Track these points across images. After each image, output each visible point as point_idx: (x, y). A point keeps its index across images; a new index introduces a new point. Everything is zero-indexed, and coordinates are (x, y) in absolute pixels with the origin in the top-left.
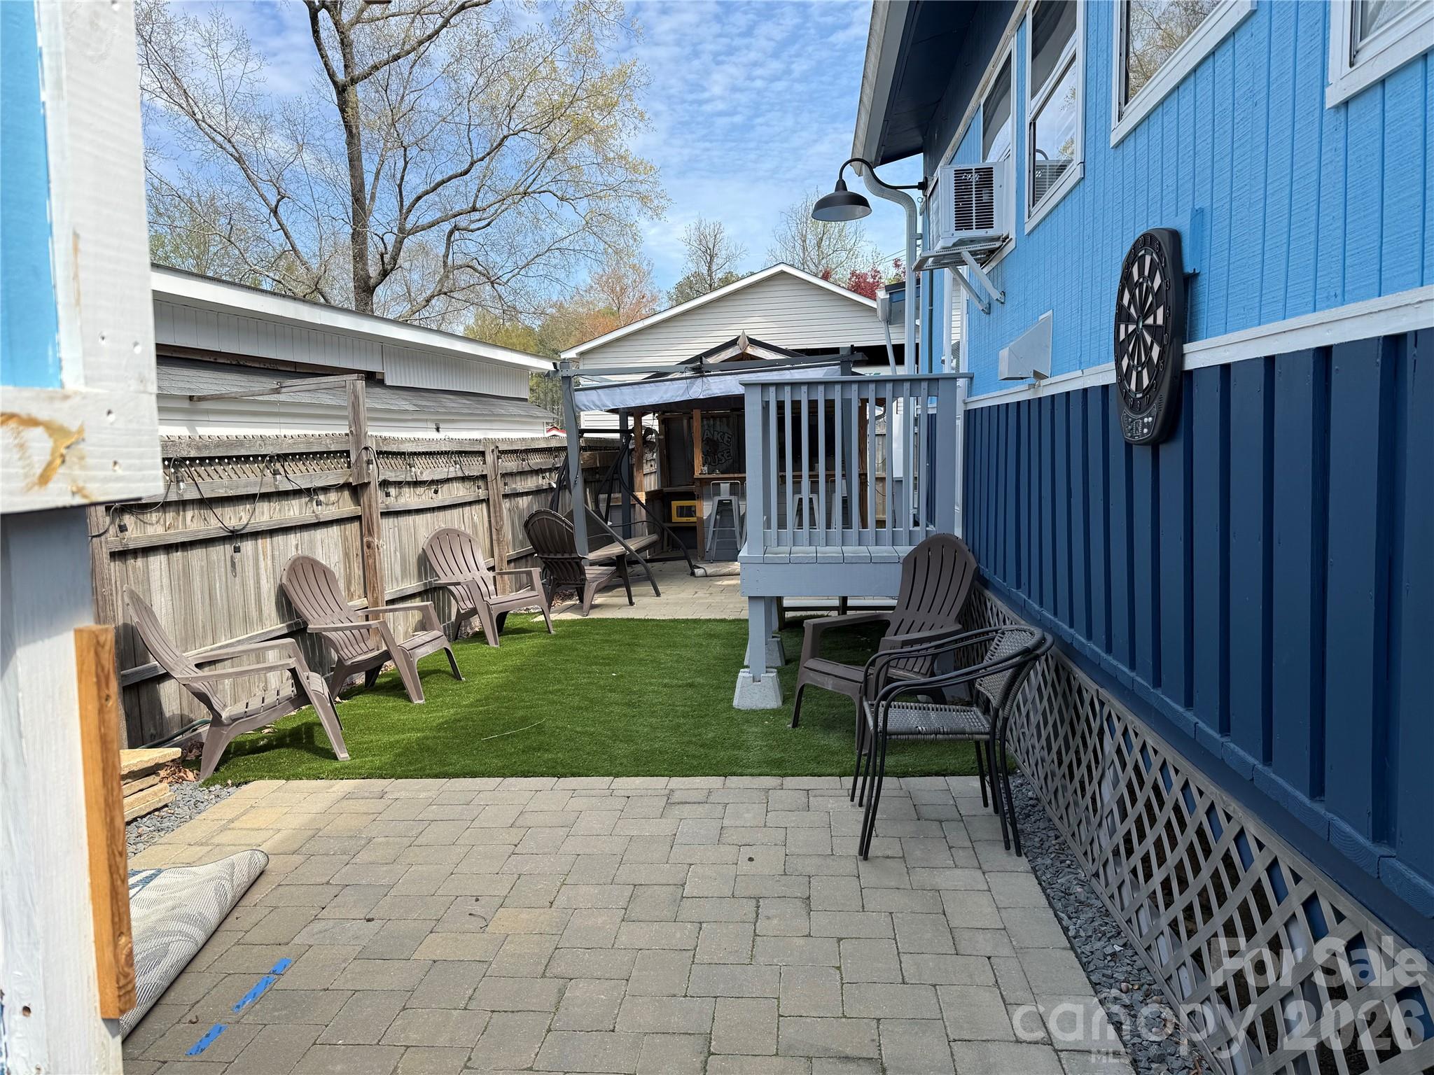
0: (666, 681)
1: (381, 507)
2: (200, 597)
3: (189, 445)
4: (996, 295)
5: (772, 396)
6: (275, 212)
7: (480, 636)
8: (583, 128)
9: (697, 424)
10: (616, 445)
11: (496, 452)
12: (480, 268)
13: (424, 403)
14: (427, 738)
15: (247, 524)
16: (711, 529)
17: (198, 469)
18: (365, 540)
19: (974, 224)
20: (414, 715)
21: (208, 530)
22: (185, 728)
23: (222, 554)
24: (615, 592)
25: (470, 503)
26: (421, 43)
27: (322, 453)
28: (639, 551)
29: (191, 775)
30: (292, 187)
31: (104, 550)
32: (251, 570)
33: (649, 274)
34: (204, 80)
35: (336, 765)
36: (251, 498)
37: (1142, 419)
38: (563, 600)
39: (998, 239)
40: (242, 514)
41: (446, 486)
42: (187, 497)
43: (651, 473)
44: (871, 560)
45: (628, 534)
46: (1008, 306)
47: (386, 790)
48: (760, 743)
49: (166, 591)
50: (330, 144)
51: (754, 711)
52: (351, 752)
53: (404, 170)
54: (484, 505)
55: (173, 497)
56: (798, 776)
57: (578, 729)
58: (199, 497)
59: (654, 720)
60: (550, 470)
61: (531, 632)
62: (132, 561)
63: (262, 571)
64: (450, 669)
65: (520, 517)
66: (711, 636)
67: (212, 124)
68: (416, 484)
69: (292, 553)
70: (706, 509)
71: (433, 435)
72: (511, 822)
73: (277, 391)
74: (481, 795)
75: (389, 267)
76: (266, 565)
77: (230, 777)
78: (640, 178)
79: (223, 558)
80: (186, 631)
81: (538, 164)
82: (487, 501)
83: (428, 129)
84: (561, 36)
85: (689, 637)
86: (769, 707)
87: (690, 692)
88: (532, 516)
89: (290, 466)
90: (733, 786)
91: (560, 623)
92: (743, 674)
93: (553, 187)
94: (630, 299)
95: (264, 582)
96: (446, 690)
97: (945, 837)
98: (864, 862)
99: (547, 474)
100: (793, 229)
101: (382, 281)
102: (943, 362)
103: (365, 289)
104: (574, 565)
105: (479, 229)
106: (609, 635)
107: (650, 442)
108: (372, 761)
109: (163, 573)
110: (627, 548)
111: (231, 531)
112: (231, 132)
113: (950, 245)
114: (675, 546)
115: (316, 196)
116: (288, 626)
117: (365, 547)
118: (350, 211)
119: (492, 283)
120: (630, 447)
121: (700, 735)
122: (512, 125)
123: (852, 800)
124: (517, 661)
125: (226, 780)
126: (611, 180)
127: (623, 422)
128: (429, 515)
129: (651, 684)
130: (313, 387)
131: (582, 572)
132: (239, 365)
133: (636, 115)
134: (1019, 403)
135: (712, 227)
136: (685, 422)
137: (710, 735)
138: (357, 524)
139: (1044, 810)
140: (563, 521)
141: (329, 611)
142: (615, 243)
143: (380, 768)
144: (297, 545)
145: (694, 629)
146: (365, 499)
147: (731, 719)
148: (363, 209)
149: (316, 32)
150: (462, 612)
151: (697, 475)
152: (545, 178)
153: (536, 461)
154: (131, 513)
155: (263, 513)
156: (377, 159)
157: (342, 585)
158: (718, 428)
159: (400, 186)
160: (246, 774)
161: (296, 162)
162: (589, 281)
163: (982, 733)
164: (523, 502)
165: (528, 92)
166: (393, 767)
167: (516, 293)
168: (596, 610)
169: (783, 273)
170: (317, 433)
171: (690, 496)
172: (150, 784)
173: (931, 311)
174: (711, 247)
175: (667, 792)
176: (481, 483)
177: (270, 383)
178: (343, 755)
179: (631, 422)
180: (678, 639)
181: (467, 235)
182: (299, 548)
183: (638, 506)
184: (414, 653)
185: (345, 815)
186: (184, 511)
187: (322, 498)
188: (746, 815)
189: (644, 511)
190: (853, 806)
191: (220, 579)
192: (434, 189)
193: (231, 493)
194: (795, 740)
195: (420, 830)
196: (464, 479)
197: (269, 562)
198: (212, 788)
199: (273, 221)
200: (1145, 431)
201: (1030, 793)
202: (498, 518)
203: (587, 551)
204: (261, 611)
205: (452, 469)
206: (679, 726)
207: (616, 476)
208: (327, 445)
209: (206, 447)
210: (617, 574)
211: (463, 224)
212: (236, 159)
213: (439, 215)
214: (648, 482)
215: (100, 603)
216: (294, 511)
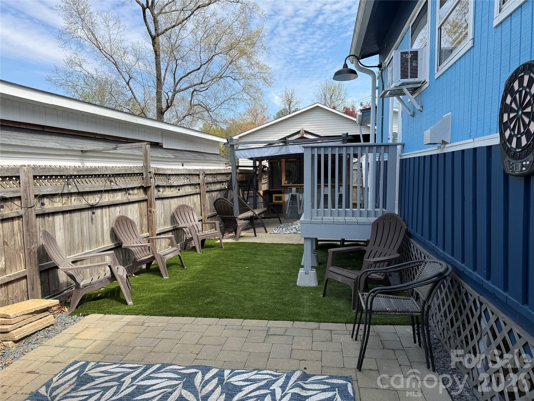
0: (268, 271)
1: (156, 196)
2: (77, 232)
3: (74, 170)
4: (418, 107)
5: (316, 152)
6: (128, 83)
7: (194, 248)
8: (243, 53)
9: (283, 164)
10: (252, 172)
11: (204, 174)
12: (203, 105)
13: (178, 155)
14: (166, 296)
15: (98, 202)
16: (288, 206)
17: (78, 180)
18: (149, 209)
19: (409, 76)
20: (163, 284)
21: (81, 205)
22: (68, 287)
23: (87, 214)
24: (249, 231)
25: (193, 195)
26: (183, 21)
27: (132, 174)
28: (259, 214)
29: (67, 310)
30: (135, 74)
31: (33, 213)
32: (100, 221)
33: (267, 109)
34: (103, 35)
35: (127, 308)
36: (100, 192)
37: (522, 162)
38: (229, 233)
39: (420, 83)
40: (97, 198)
41: (183, 188)
42: (72, 191)
43: (265, 183)
44: (358, 223)
45: (255, 207)
46: (424, 112)
47: (145, 321)
48: (308, 304)
49: (62, 230)
50: (149, 58)
51: (306, 287)
52: (135, 301)
53: (176, 68)
54: (199, 195)
55: (66, 191)
56: (326, 322)
57: (230, 294)
58: (77, 191)
59: (262, 290)
60: (225, 182)
61: (215, 247)
62: (47, 218)
63: (105, 222)
64: (180, 263)
65: (213, 200)
66: (287, 251)
67: (105, 50)
68: (171, 187)
69: (118, 214)
70: (287, 197)
71: (181, 167)
72: (196, 341)
73: (115, 149)
74: (185, 326)
75: (170, 105)
76: (106, 219)
77: (81, 312)
78: (264, 72)
79: (87, 216)
80: (70, 247)
81: (226, 66)
82: (200, 194)
83: (185, 53)
84: (235, 18)
85: (279, 251)
86: (312, 286)
87: (278, 277)
88: (217, 200)
89: (118, 179)
90: (297, 326)
91: (227, 243)
92: (301, 271)
93: (231, 75)
94: (260, 117)
95: (105, 226)
96: (178, 273)
97: (397, 359)
98: (359, 372)
99: (224, 183)
100: (321, 92)
101: (167, 110)
102: (389, 139)
103: (161, 113)
104: (233, 220)
105: (203, 91)
106: (246, 249)
107: (265, 171)
108: (141, 307)
109: (61, 223)
110: (254, 213)
111: (91, 206)
112: (112, 54)
113: (398, 85)
114: (274, 212)
115: (143, 78)
116: (115, 244)
117: (149, 212)
118: (156, 83)
119: (208, 111)
120: (257, 173)
121: (282, 299)
122: (216, 51)
123: (352, 337)
124: (208, 260)
125: (79, 313)
126: (253, 72)
127: (255, 163)
128: (176, 199)
129: (262, 273)
130: (129, 147)
131: (236, 223)
132: (104, 139)
133: (263, 48)
134: (431, 156)
135: (291, 91)
136: (279, 163)
137: (287, 299)
138: (145, 203)
139: (443, 346)
140: (229, 202)
141: (132, 239)
142: (254, 96)
143: (144, 310)
144: (120, 211)
145: (281, 248)
146: (149, 193)
147: (296, 291)
148: (161, 83)
149: (145, 17)
150: (188, 238)
151: (283, 184)
152: (228, 71)
153: (220, 178)
154: (47, 198)
155: (105, 198)
156: (166, 64)
157: (138, 228)
158: (291, 166)
159: (174, 74)
160: (88, 311)
161: (136, 65)
162: (245, 111)
163: (417, 312)
164: (214, 194)
165: (223, 39)
166: (150, 309)
167: (217, 115)
168: (242, 238)
169: (318, 107)
170: (130, 166)
171: (280, 192)
172: (45, 316)
173: (383, 118)
174: (290, 98)
175: (267, 328)
176: (197, 186)
177: (113, 145)
178: (130, 303)
179: (258, 163)
180: (274, 252)
181: (199, 93)
182: (121, 212)
183: (259, 196)
184: (165, 257)
185: (125, 334)
186: (71, 197)
187: (131, 192)
188: (303, 343)
189: (262, 198)
190: (353, 340)
191: (86, 225)
192: (187, 75)
193: (91, 190)
194: (324, 303)
195: (156, 343)
196: (191, 185)
197: (108, 218)
198: (73, 317)
199: (127, 87)
200: (524, 169)
201: (434, 336)
202: (204, 201)
203: (239, 214)
204: (103, 238)
205: (186, 181)
206: (273, 294)
207: (251, 184)
208: (133, 171)
209: (81, 171)
210: (250, 224)
211: (197, 89)
212: (114, 64)
213: (189, 85)
214: (264, 186)
215: (31, 236)
216: (119, 197)
